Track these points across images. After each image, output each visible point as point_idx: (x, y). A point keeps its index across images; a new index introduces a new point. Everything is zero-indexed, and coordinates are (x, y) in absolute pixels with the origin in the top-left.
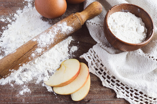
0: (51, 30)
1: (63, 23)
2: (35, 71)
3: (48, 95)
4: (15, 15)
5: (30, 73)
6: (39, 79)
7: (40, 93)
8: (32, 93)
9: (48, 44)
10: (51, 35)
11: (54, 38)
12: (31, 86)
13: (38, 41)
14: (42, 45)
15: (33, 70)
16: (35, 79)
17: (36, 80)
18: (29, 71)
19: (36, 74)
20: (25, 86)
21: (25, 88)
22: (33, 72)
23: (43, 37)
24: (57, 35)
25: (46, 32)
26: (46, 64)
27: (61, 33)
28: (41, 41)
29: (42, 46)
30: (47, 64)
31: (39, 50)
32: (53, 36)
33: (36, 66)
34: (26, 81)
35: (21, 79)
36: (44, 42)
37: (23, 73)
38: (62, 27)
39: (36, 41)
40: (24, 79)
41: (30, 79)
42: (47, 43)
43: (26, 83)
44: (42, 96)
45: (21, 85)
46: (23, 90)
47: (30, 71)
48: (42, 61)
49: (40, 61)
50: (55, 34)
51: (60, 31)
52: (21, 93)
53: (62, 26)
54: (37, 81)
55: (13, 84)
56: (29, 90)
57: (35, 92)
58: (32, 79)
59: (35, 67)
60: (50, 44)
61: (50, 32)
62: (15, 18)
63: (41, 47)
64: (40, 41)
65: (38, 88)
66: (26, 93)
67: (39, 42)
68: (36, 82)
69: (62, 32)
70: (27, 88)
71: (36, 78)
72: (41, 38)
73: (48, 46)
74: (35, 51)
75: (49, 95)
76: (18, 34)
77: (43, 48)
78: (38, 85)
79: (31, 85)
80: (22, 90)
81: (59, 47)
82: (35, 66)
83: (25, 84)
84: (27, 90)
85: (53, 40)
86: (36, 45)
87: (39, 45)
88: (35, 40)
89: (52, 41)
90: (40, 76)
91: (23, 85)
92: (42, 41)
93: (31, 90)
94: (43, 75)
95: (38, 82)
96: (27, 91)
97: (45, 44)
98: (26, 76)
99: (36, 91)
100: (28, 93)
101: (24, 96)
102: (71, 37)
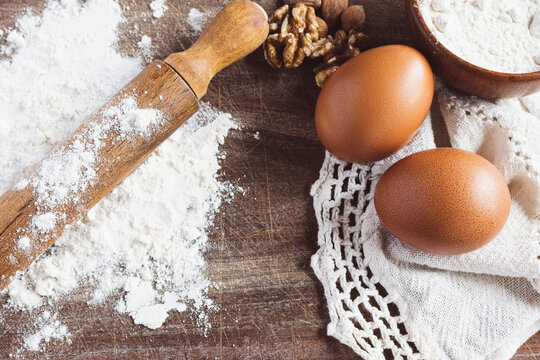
0: (80, 137)
1: (124, 101)
2: (90, 252)
3: (140, 348)
5: (68, 260)
6: (102, 285)
7: (109, 340)
8: (75, 341)
9: (75, 189)
10: (82, 154)
11: (97, 165)
12: (73, 315)
13: (35, 185)
14: (54, 198)
15: (81, 250)
16: (86, 286)
17: (94, 288)
18: (64, 253)
19: (91, 266)
20: (47, 314)
21: (47, 322)
22: (82, 256)
23: (52, 169)
24: (106, 151)
25: (63, 147)
26: (131, 225)
27: (118, 138)
28: (48, 184)
29: (53, 202)
30: (136, 225)
31: (44, 222)
32: (90, 157)
33: (94, 233)
34: (50, 293)
35: (34, 288)
36: (58, 184)
37: (39, 264)
38: (120, 117)
39: (30, 189)
40: (45, 288)
41: (69, 284)
42: (73, 188)
43: (50, 303)
44: (116, 351)
45: (30, 309)
46: (39, 329)
47: (67, 253)
48: (118, 213)
49: (108, 214)
50: (96, 149)
51: (114, 132)
52: (33, 343)
53: (119, 113)
54: (97, 291)
56: (64, 329)
57: (87, 340)
58: (75, 285)
59: (86, 235)
60: (83, 190)
61: (77, 143)
62: (12, 46)
63: (51, 207)
64: (43, 183)
65: (98, 322)
66: (52, 345)
67: (41, 190)
68: (90, 298)
69: (123, 135)
70: (58, 323)
71: (91, 280)
72: (44, 172)
73: (76, 199)
74: (27, 226)
75: (145, 346)
76: (21, 108)
77: (58, 209)
78: (99, 309)
79: (71, 309)
80: (35, 329)
81: (183, 157)
82: (89, 232)
83: (48, 305)
84: (54, 330)
85: (91, 173)
86: (31, 201)
87: (40, 200)
88: (22, 185)
89: (88, 178)
90: (109, 271)
91: (39, 312)
92: (51, 183)
93: (70, 330)
94: (120, 266)
95: (99, 297)
96: (54, 336)
97: (62, 193)
98: (53, 276)
99: (89, 333)
100: (60, 342)
101: (42, 354)
102: (230, 116)
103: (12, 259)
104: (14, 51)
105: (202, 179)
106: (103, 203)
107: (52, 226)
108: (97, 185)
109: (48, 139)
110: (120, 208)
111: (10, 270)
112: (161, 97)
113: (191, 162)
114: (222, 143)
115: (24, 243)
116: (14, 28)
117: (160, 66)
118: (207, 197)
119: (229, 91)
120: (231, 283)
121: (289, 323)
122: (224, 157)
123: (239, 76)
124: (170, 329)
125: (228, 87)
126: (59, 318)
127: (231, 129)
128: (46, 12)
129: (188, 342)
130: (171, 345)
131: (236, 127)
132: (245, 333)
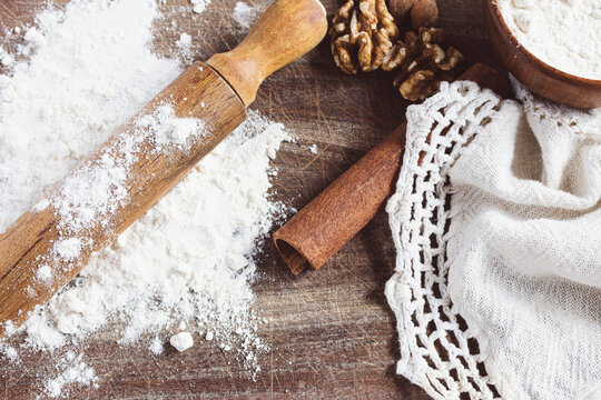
0: (109, 150)
1: (159, 109)
2: (120, 284)
3: (179, 393)
4: (31, 34)
5: (95, 293)
6: (135, 322)
7: (143, 385)
8: (104, 386)
9: (103, 210)
10: (112, 171)
11: (128, 182)
12: (101, 356)
13: (57, 205)
14: (78, 220)
15: (111, 281)
16: (116, 322)
17: (125, 325)
18: (90, 285)
19: (121, 299)
20: (71, 355)
21: (71, 364)
22: (111, 288)
23: (76, 187)
24: (139, 167)
25: (90, 162)
26: (168, 252)
27: (153, 152)
28: (71, 205)
29: (78, 226)
30: (173, 252)
31: (68, 248)
32: (120, 174)
33: (125, 261)
34: (75, 330)
35: (55, 325)
36: (83, 205)
37: (61, 297)
38: (155, 127)
39: (51, 210)
40: (68, 324)
41: (96, 320)
42: (100, 209)
43: (74, 342)
44: (151, 397)
45: (52, 349)
46: (62, 371)
47: (94, 284)
48: (153, 239)
49: (141, 239)
50: (127, 164)
51: (149, 144)
53: (154, 122)
54: (128, 328)
55: (17, 347)
56: (90, 372)
57: (117, 384)
58: (103, 321)
59: (116, 263)
60: (112, 211)
61: (105, 158)
62: (30, 45)
63: (76, 231)
64: (66, 204)
65: (130, 364)
66: (76, 390)
67: (63, 212)
68: (121, 337)
69: (158, 149)
70: (83, 365)
71: (122, 315)
72: (67, 191)
73: (105, 222)
74: (48, 253)
75: (184, 392)
76: (41, 117)
77: (84, 234)
78: (131, 349)
79: (98, 349)
80: (57, 373)
82: (119, 260)
83: (72, 344)
84: (82, 373)
85: (122, 192)
86: (53, 224)
87: (62, 223)
88: (42, 205)
89: (118, 198)
90: (142, 305)
91: (62, 352)
92: (75, 204)
93: (98, 373)
94: (156, 300)
95: (130, 335)
96: (79, 380)
97: (88, 215)
98: (78, 310)
99: (120, 377)
100: (86, 387)
102: (282, 125)
103: (31, 291)
104: (32, 51)
105: (250, 199)
106: (135, 226)
107: (76, 253)
108: (129, 206)
109: (72, 152)
110: (156, 233)
111: (28, 304)
112: (203, 105)
113: (237, 180)
114: (274, 157)
115: (45, 272)
116: (33, 24)
117: (201, 69)
118: (256, 220)
119: (282, 98)
120: (284, 319)
121: (351, 365)
122: (275, 174)
123: (294, 80)
124: (213, 372)
125: (280, 93)
126: (84, 360)
127: (284, 141)
128: (69, 6)
129: (234, 387)
130: (214, 391)
131: (289, 139)
132: (299, 377)
